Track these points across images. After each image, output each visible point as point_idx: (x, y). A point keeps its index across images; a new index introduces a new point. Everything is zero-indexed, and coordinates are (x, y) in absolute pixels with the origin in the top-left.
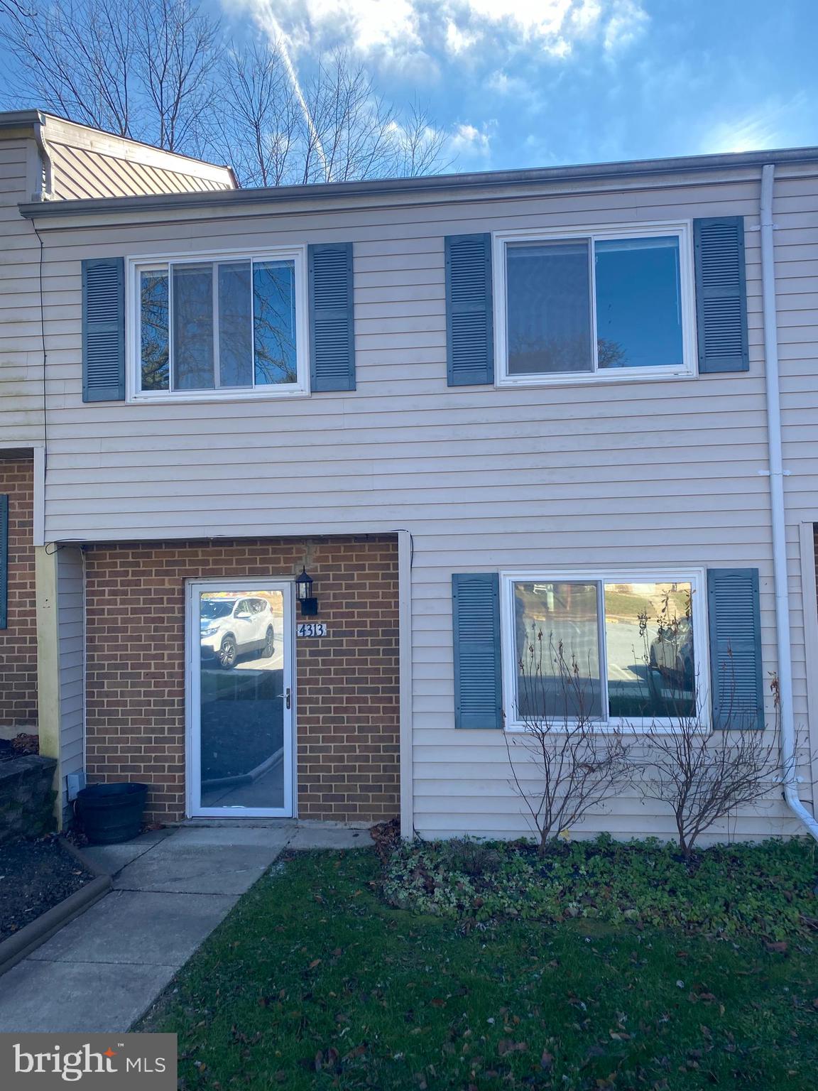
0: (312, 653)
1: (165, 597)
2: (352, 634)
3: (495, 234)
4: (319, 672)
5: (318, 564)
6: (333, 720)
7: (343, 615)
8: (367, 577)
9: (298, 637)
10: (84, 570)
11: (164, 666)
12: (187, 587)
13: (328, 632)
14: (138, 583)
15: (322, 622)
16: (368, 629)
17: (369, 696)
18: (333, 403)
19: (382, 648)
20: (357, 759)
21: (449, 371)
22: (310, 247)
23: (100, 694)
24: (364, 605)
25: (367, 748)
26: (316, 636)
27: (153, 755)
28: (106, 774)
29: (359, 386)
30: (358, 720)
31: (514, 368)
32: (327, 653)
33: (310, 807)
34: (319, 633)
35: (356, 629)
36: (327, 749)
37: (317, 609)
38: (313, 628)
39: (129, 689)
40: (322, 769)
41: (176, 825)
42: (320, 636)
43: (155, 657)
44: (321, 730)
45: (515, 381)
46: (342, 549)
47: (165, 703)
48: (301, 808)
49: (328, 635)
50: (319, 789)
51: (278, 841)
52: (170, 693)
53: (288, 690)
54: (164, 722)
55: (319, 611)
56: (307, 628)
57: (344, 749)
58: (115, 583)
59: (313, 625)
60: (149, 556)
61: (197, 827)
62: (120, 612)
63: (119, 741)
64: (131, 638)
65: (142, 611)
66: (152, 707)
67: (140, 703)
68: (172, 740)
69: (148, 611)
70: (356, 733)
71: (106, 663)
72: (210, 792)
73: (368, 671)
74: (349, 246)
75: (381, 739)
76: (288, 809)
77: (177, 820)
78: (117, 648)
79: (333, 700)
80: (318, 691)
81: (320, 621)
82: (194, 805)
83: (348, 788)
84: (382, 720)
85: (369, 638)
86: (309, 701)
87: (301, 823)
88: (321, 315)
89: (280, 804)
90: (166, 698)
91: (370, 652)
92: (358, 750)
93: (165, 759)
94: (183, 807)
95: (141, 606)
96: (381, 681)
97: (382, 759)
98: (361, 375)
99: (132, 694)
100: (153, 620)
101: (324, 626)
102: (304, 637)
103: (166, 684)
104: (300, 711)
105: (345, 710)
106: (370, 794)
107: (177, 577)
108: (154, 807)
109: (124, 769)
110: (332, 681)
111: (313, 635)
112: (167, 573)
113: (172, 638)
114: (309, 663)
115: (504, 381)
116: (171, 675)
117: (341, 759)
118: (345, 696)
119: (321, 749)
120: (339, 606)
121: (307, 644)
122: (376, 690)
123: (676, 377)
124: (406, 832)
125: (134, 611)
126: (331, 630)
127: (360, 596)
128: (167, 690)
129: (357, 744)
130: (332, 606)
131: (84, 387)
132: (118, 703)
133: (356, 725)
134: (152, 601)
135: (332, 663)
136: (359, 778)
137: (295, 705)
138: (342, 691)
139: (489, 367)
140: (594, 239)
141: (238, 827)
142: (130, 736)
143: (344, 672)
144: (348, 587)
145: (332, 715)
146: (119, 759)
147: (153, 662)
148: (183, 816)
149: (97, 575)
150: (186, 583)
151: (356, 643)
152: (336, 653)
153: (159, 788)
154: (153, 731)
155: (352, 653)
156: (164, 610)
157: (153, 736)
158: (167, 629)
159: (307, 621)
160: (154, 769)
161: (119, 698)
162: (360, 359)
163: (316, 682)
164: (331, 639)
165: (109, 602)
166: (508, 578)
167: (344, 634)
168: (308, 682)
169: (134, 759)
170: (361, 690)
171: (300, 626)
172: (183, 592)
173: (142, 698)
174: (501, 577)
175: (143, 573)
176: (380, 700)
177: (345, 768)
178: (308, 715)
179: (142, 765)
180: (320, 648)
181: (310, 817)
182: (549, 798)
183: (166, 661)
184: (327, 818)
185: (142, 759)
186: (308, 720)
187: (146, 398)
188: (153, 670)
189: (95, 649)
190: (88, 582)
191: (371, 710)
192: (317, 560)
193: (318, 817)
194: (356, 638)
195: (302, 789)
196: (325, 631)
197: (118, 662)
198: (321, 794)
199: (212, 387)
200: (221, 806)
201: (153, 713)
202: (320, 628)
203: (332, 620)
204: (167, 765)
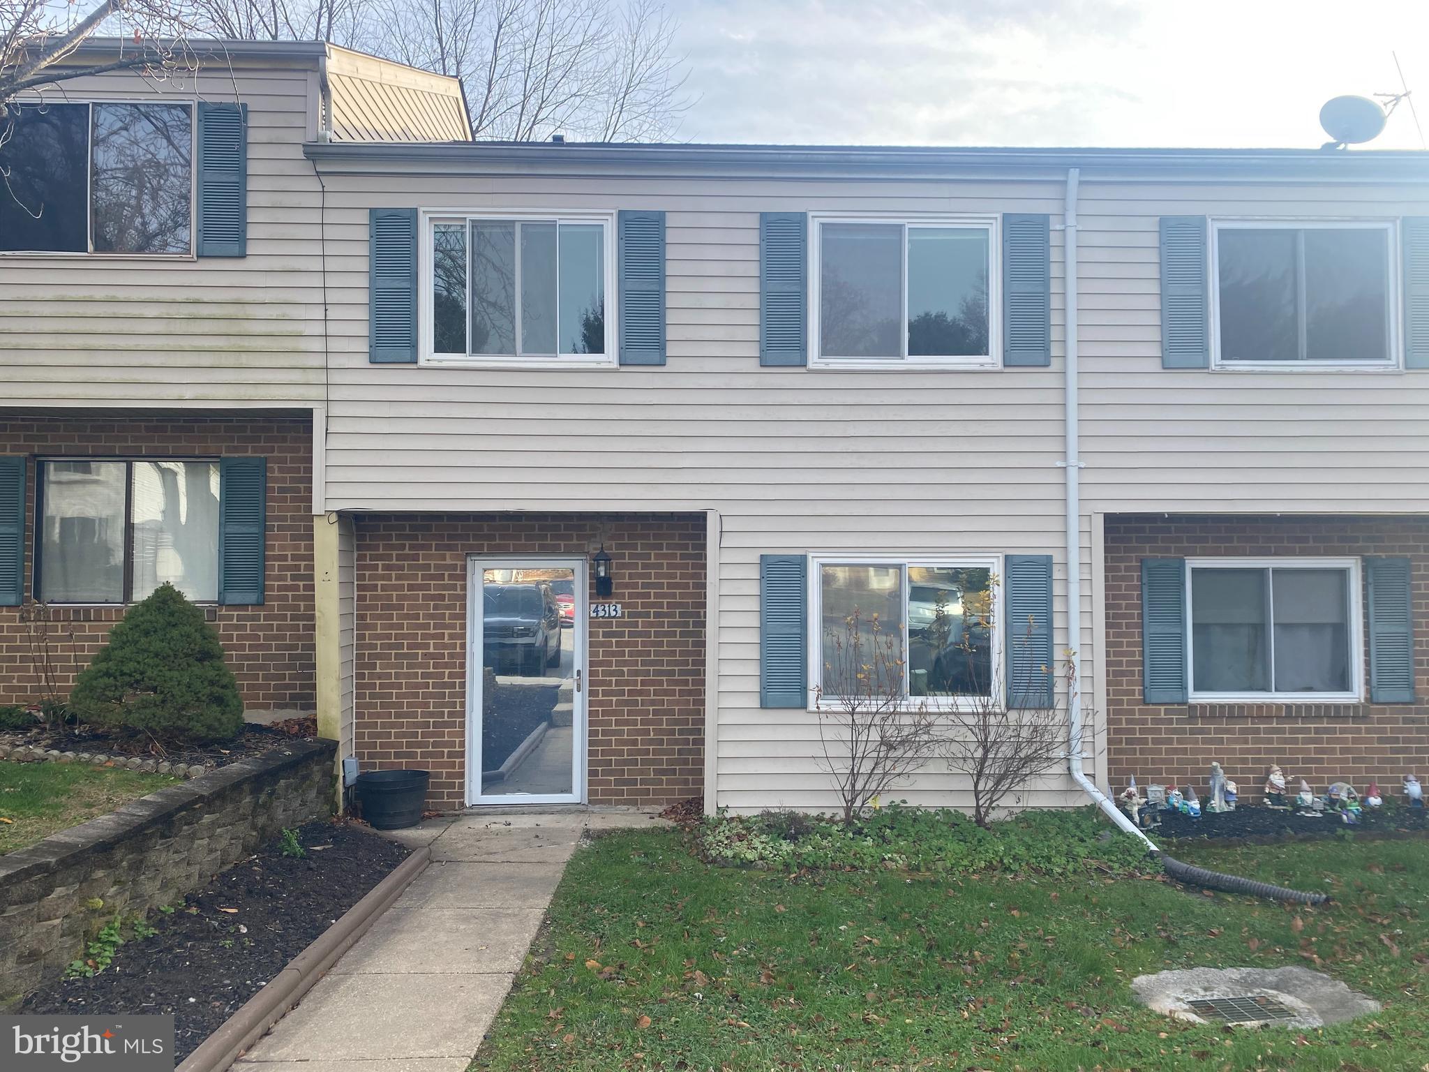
0: (605, 635)
1: (446, 573)
2: (648, 615)
3: (810, 214)
4: (613, 654)
5: (614, 543)
6: (626, 703)
7: (639, 595)
8: (665, 556)
9: (590, 618)
10: (355, 543)
11: (445, 646)
12: (469, 564)
13: (623, 613)
14: (416, 558)
15: (616, 603)
16: (665, 610)
17: (665, 678)
18: (640, 378)
19: (678, 630)
20: (651, 742)
21: (762, 351)
22: (621, 213)
23: (371, 676)
24: (661, 586)
25: (661, 732)
26: (610, 617)
27: (432, 740)
28: (377, 761)
29: (669, 361)
30: (653, 703)
31: (825, 352)
32: (622, 634)
33: (599, 795)
34: (613, 613)
35: (652, 610)
36: (621, 733)
37: (610, 588)
38: (607, 609)
39: (405, 670)
40: (614, 752)
41: (456, 812)
42: (614, 617)
43: (433, 637)
44: (614, 713)
45: (827, 364)
46: (639, 527)
47: (445, 685)
48: (591, 793)
49: (623, 616)
50: (611, 773)
51: (574, 823)
52: (451, 675)
53: (579, 672)
54: (444, 705)
55: (613, 590)
56: (600, 608)
57: (638, 732)
58: (390, 557)
59: (607, 605)
60: (428, 528)
61: (478, 814)
62: (395, 588)
63: (393, 725)
64: (407, 617)
65: (420, 588)
66: (431, 690)
67: (417, 686)
68: (453, 724)
69: (427, 587)
70: (651, 716)
71: (379, 642)
72: (491, 782)
73: (665, 653)
74: (661, 216)
75: (676, 722)
76: (578, 793)
77: (457, 808)
78: (392, 627)
79: (627, 683)
80: (612, 674)
81: (614, 601)
82: (474, 792)
83: (641, 772)
84: (678, 703)
85: (666, 620)
86: (602, 683)
87: (591, 808)
88: (630, 285)
89: (568, 790)
90: (446, 680)
91: (666, 634)
92: (652, 733)
93: (445, 744)
94: (462, 795)
95: (420, 582)
96: (676, 663)
97: (676, 742)
98: (671, 350)
99: (408, 676)
100: (433, 598)
101: (619, 606)
102: (597, 617)
103: (446, 666)
104: (591, 693)
105: (640, 693)
106: (664, 778)
107: (460, 552)
108: (432, 796)
109: (397, 755)
110: (625, 663)
111: (607, 615)
112: (449, 548)
113: (453, 617)
114: (602, 644)
115: (816, 363)
116: (451, 656)
117: (635, 742)
118: (639, 678)
119: (614, 733)
120: (635, 586)
121: (600, 625)
122: (672, 673)
123: (982, 368)
124: (709, 810)
125: (411, 588)
126: (626, 611)
127: (657, 576)
128: (447, 671)
129: (651, 728)
130: (627, 586)
131: (371, 346)
132: (392, 686)
133: (651, 708)
134: (432, 577)
135: (627, 644)
136: (653, 762)
137: (586, 687)
138: (637, 673)
139: (803, 349)
140: (907, 226)
141: (524, 814)
142: (405, 720)
143: (640, 653)
144: (645, 566)
145: (626, 698)
146: (392, 745)
147: (432, 642)
148: (462, 804)
149: (369, 548)
150: (468, 559)
151: (651, 625)
152: (631, 634)
153: (438, 775)
154: (431, 715)
155: (648, 634)
156: (445, 587)
157: (432, 720)
158: (448, 607)
159: (601, 601)
160: (431, 755)
161: (393, 680)
162: (671, 333)
163: (609, 664)
164: (626, 619)
165: (383, 578)
166: (816, 560)
167: (639, 615)
168: (601, 664)
169: (409, 745)
170: (657, 673)
171: (593, 606)
172: (464, 568)
173: (420, 680)
174: (810, 559)
175: (422, 547)
176: (677, 683)
177: (639, 752)
178: (600, 697)
179: (419, 750)
180: (614, 629)
181: (601, 802)
182: (854, 775)
183: (446, 640)
184: (618, 802)
185: (419, 745)
186: (601, 703)
187: (440, 361)
188: (432, 650)
189: (367, 627)
190: (359, 555)
191: (666, 693)
192: (612, 538)
193: (609, 802)
194: (652, 619)
195: (592, 773)
196: (619, 612)
197: (393, 641)
198: (613, 778)
199: (513, 352)
200: (504, 793)
201: (432, 695)
202: (614, 609)
203: (627, 600)
204: (446, 750)
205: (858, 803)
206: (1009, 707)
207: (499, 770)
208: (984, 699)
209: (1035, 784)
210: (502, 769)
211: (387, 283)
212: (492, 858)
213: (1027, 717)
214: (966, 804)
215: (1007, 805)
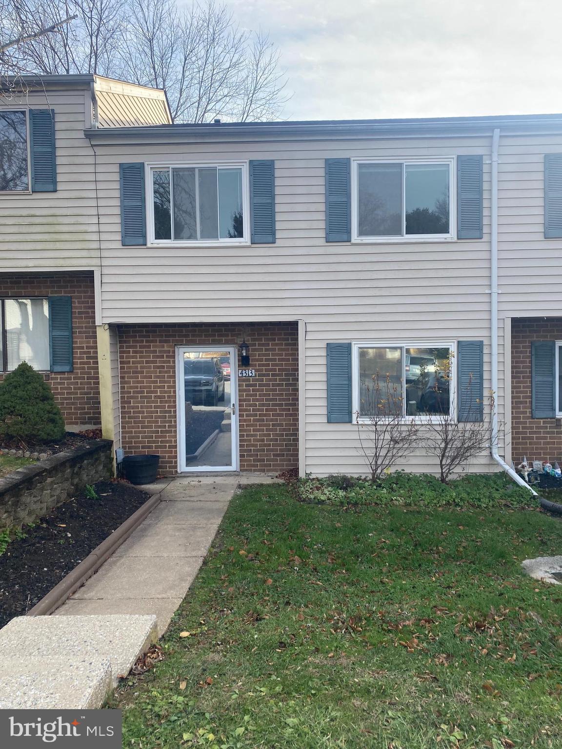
0: (247, 385)
1: (165, 355)
2: (268, 375)
3: (352, 159)
4: (251, 395)
5: (250, 338)
6: (258, 420)
7: (263, 365)
8: (277, 345)
9: (239, 377)
10: (118, 339)
11: (165, 392)
12: (176, 350)
13: (256, 374)
14: (149, 347)
15: (252, 369)
16: (277, 372)
17: (278, 408)
18: (262, 250)
19: (284, 383)
20: (271, 440)
21: (327, 234)
22: (251, 162)
23: (129, 407)
24: (275, 360)
25: (277, 435)
26: (249, 376)
27: (160, 440)
28: (133, 450)
29: (277, 240)
30: (272, 420)
31: (361, 233)
32: (255, 385)
33: (246, 466)
34: (250, 375)
35: (271, 373)
36: (256, 435)
37: (249, 361)
38: (247, 372)
39: (146, 404)
40: (253, 445)
41: (172, 475)
42: (251, 376)
43: (159, 387)
44: (252, 425)
45: (362, 240)
46: (263, 329)
47: (166, 412)
48: (241, 466)
49: (256, 376)
50: (251, 456)
51: (233, 481)
52: (169, 407)
53: (234, 405)
54: (165, 422)
55: (250, 363)
56: (244, 372)
57: (265, 435)
58: (136, 347)
59: (247, 370)
60: (155, 332)
61: (185, 477)
62: (139, 362)
63: (140, 432)
64: (145, 377)
65: (153, 362)
66: (159, 414)
67: (152, 412)
68: (170, 432)
69: (155, 362)
70: (271, 427)
71: (132, 390)
72: (190, 461)
73: (278, 395)
74: (273, 161)
75: (284, 430)
76: (234, 466)
77: (174, 474)
78: (138, 382)
79: (259, 410)
80: (250, 405)
81: (251, 368)
82: (182, 466)
83: (267, 455)
84: (285, 420)
85: (278, 378)
86: (246, 410)
87: (241, 473)
88: (257, 200)
89: (230, 464)
90: (166, 409)
91: (279, 385)
92: (271, 436)
93: (167, 442)
94: (176, 467)
95: (152, 359)
96: (284, 400)
97: (284, 440)
98: (278, 235)
99: (147, 407)
100: (158, 367)
101: (253, 371)
102: (242, 377)
103: (166, 402)
104: (240, 415)
105: (265, 415)
106: (278, 458)
107: (171, 344)
108: (161, 467)
109: (143, 447)
110: (258, 400)
111: (247, 375)
112: (166, 341)
113: (169, 377)
114: (245, 391)
115: (355, 240)
116: (169, 397)
117: (263, 440)
118: (265, 408)
119: (252, 436)
120: (261, 360)
121: (244, 381)
122: (281, 405)
123: (446, 240)
124: (302, 474)
125: (147, 362)
126: (257, 373)
127: (273, 355)
128: (167, 405)
129: (271, 433)
130: (257, 360)
131: (122, 237)
132: (139, 412)
133: (271, 423)
134: (158, 357)
135: (258, 390)
136: (272, 450)
137: (237, 412)
138: (263, 405)
139: (349, 232)
140: (405, 164)
141: (207, 476)
142: (146, 430)
143: (265, 395)
144: (266, 350)
145: (258, 417)
146: (140, 442)
147: (158, 390)
148: (176, 472)
149: (125, 342)
150: (176, 347)
151: (270, 380)
152: (260, 385)
153: (164, 457)
154: (160, 427)
155: (268, 385)
156: (164, 362)
157: (160, 429)
158: (166, 372)
159: (244, 368)
160: (160, 447)
161: (140, 410)
162: (278, 226)
163: (249, 400)
164: (257, 378)
165: (133, 357)
166: (356, 345)
167: (264, 375)
168: (245, 400)
169: (149, 442)
170: (274, 405)
171: (240, 371)
172: (174, 352)
173: (153, 409)
174: (353, 345)
175: (152, 341)
176: (284, 410)
177: (265, 445)
178: (245, 418)
179: (154, 445)
180: (251, 383)
181: (246, 470)
182: (376, 457)
183: (166, 389)
184: (255, 470)
185: (154, 442)
186: (245, 421)
187: (158, 244)
188: (159, 394)
189: (126, 383)
190: (120, 346)
191: (279, 415)
192: (249, 335)
193: (251, 470)
194: (270, 377)
195: (241, 456)
196: (254, 374)
197: (139, 390)
198: (252, 458)
199: (195, 238)
200: (197, 466)
201: (159, 417)
202: (251, 372)
203: (257, 368)
204: (167, 445)
205: (379, 471)
206: (459, 421)
207: (195, 454)
208: (446, 417)
209: (472, 460)
210: (196, 454)
211: (129, 203)
212: (192, 499)
213: (469, 426)
214: (436, 472)
215: (457, 472)
